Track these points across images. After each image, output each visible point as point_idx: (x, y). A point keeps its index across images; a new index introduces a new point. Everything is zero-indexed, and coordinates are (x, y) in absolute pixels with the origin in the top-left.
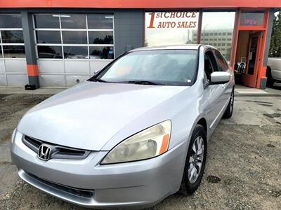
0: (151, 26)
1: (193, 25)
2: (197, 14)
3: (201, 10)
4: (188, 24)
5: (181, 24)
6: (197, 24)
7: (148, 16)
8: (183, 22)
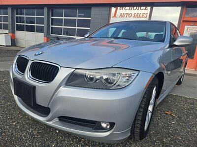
0: (115, 16)
1: (145, 15)
2: (149, 8)
3: (152, 5)
4: (141, 15)
5: (136, 15)
6: (148, 15)
7: (113, 9)
8: (138, 14)
